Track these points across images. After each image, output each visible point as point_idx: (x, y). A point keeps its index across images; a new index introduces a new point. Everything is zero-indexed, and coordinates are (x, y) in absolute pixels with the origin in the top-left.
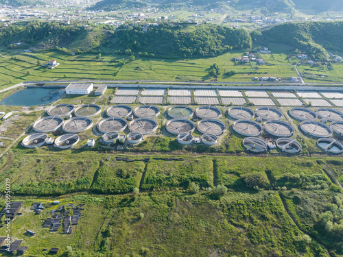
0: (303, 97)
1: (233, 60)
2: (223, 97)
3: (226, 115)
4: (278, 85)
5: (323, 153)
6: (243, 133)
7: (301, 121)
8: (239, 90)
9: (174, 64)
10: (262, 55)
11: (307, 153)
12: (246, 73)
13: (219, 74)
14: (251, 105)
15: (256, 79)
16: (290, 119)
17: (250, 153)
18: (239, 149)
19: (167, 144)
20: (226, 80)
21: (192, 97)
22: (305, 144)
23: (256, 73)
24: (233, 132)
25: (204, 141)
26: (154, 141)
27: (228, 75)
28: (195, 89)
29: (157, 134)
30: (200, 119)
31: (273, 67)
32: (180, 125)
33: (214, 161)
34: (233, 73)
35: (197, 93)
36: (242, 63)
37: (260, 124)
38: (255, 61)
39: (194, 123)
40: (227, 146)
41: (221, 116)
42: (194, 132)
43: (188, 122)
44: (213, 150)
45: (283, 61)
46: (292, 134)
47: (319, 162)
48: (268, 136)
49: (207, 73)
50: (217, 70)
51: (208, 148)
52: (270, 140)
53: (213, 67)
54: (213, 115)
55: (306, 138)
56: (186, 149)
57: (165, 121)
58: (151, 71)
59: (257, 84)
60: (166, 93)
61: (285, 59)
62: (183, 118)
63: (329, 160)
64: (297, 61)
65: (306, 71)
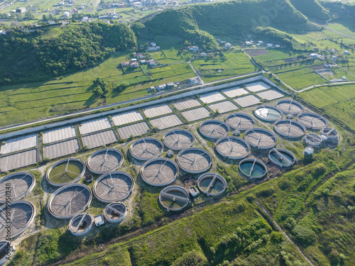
0: (208, 102)
1: (120, 67)
2: (119, 127)
3: (130, 158)
4: (178, 93)
5: (250, 183)
6: (156, 183)
7: (215, 140)
8: (136, 110)
9: (43, 88)
10: (152, 54)
11: (233, 189)
12: (139, 83)
13: (107, 91)
14: (155, 131)
15: (153, 90)
16: (204, 142)
17: (173, 215)
18: (158, 213)
19: (55, 245)
20: (117, 99)
21: (79, 137)
22: (229, 177)
23: (150, 81)
24: (145, 187)
25: (109, 217)
26: (33, 246)
27: (118, 90)
28: (80, 123)
29: (37, 228)
30: (96, 176)
31: (167, 68)
32: (68, 197)
33: (130, 250)
34: (124, 87)
35: (86, 128)
36: (131, 69)
37: (172, 160)
38: (145, 64)
39: (89, 187)
40: (141, 214)
41: (123, 161)
42: (92, 205)
43: (80, 188)
44: (124, 231)
45: (176, 57)
46: (212, 165)
47: (250, 200)
48: (187, 177)
49: (90, 94)
50: (103, 86)
51: (116, 228)
52: (190, 183)
53: (97, 83)
54: (111, 163)
55: (227, 166)
56: (86, 244)
57: (45, 195)
58: (10, 108)
59: (155, 97)
60: (40, 141)
61: (178, 55)
62: (71, 183)
63: (257, 191)
64: (189, 55)
65: (202, 68)
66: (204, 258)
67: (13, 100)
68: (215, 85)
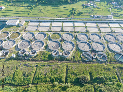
0: (112, 27)
1: (83, 5)
2: (76, 27)
3: (76, 38)
4: (101, 20)
5: (117, 62)
6: (82, 49)
7: (109, 42)
8: (84, 22)
9: (56, 7)
10: (96, 3)
11: (109, 62)
12: (88, 13)
13: (76, 13)
14: (88, 32)
15: (92, 17)
16: (105, 41)
17: (84, 61)
18: (79, 59)
19: (47, 56)
20: (78, 17)
21: (62, 27)
22: (109, 57)
23: (92, 13)
24: (78, 49)
25: (64, 54)
26: (42, 54)
27: (80, 14)
28: (64, 22)
29: (44, 49)
30: (64, 40)
31: (101, 9)
32: (54, 44)
33: (67, 66)
34: (82, 13)
35: (65, 24)
36: (86, 7)
37: (90, 44)
38: (92, 6)
39: (61, 43)
40: (74, 57)
41: (74, 38)
42: (60, 49)
43: (58, 43)
44: (67, 60)
46: (104, 50)
47: (114, 68)
48: (93, 51)
49: (70, 13)
50: (75, 11)
51: (65, 58)
52: (94, 53)
53: (73, 9)
54: (70, 38)
55: (110, 52)
56: (55, 59)
57: (48, 41)
58: (45, 12)
59: (92, 19)
60: (51, 25)
61: (106, 5)
62: (56, 40)
63: (119, 66)
64: (111, 6)
65: (115, 12)
66: (89, 79)
67: (47, 9)
68: (118, 20)
